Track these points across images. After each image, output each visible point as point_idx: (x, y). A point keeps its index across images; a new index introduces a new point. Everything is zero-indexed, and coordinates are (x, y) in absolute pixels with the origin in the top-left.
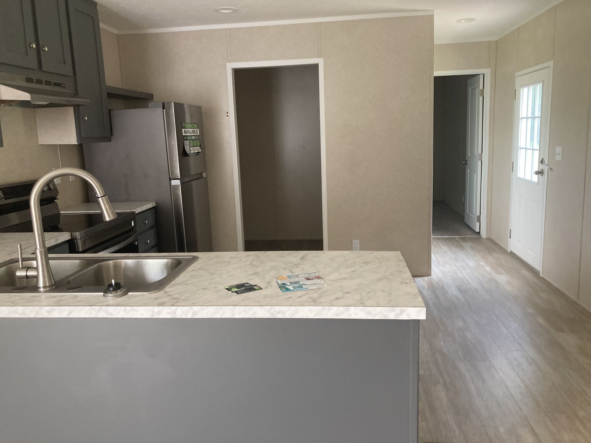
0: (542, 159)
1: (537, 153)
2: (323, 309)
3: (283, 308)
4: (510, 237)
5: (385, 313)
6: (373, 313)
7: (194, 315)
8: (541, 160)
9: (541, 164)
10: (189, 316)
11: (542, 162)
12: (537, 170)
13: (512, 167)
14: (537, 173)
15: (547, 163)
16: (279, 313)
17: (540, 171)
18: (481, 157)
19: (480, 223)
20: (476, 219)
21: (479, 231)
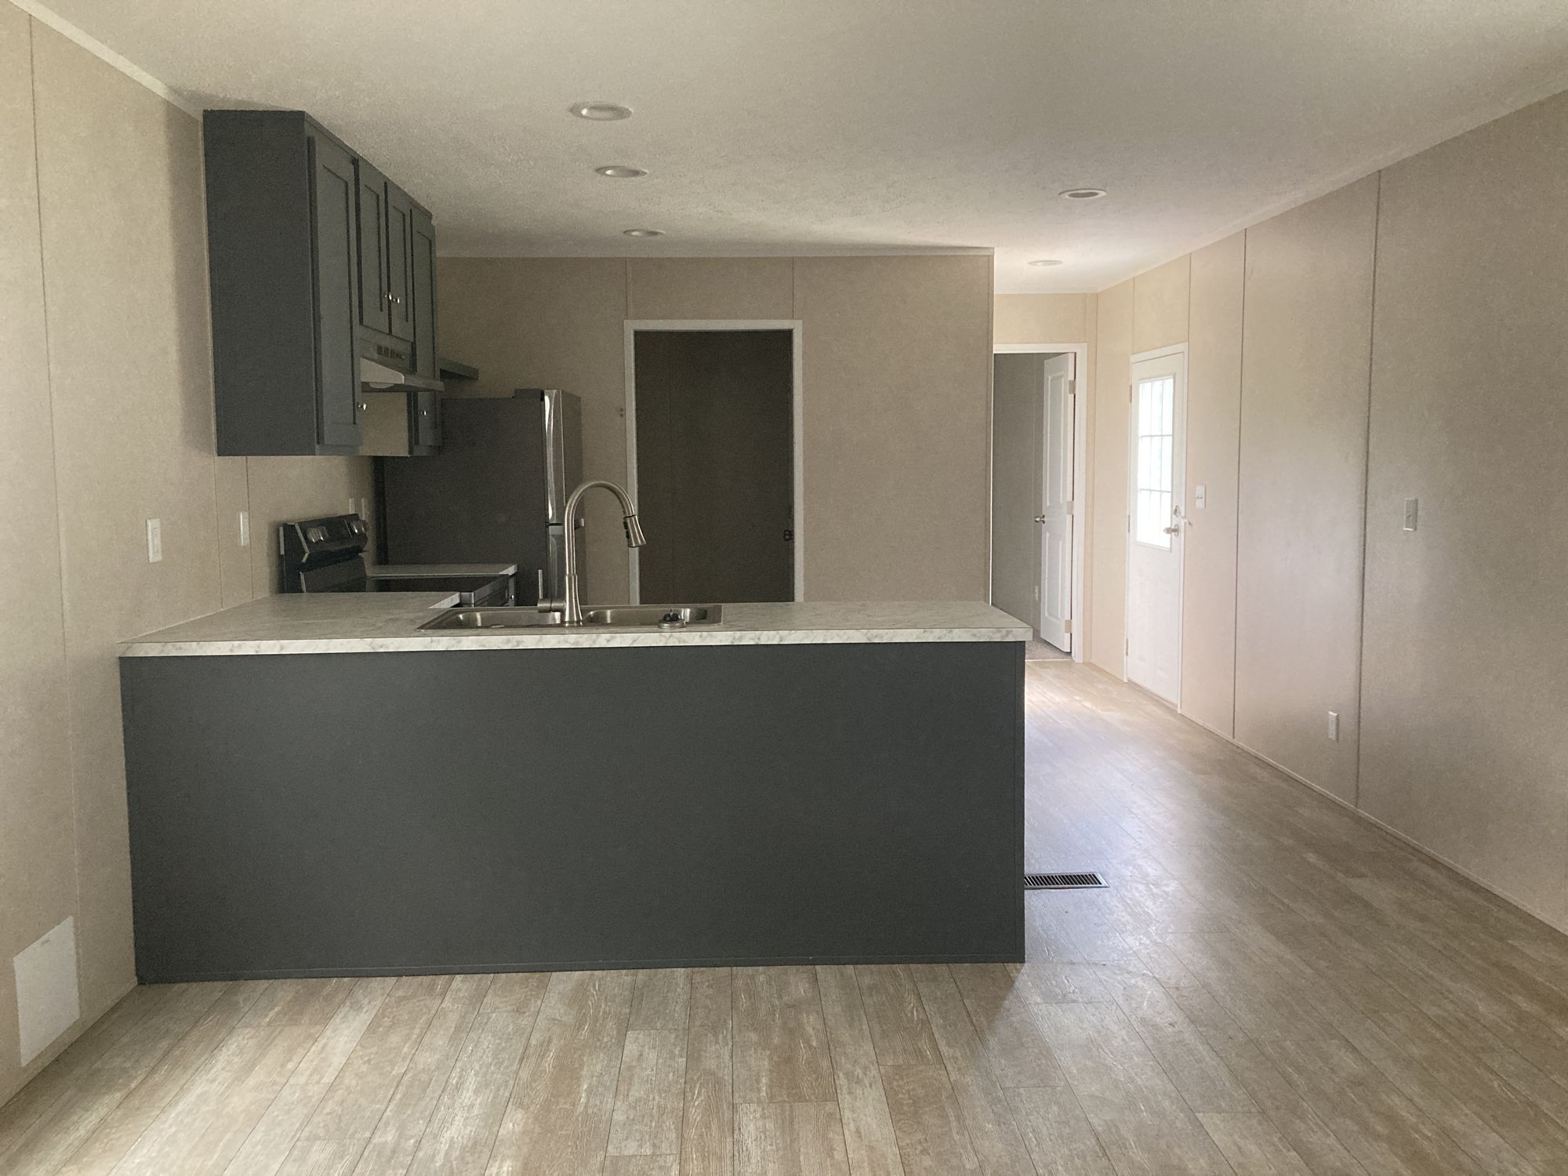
0: (1177, 506)
1: (1167, 497)
3: (881, 631)
4: (1127, 653)
7: (781, 641)
8: (1174, 508)
9: (1174, 516)
10: (775, 642)
11: (1176, 512)
12: (1169, 526)
13: (1128, 524)
14: (1169, 531)
15: (1183, 514)
16: (876, 637)
17: (1173, 527)
18: (1072, 508)
19: (1071, 634)
20: (1063, 626)
21: (1069, 651)
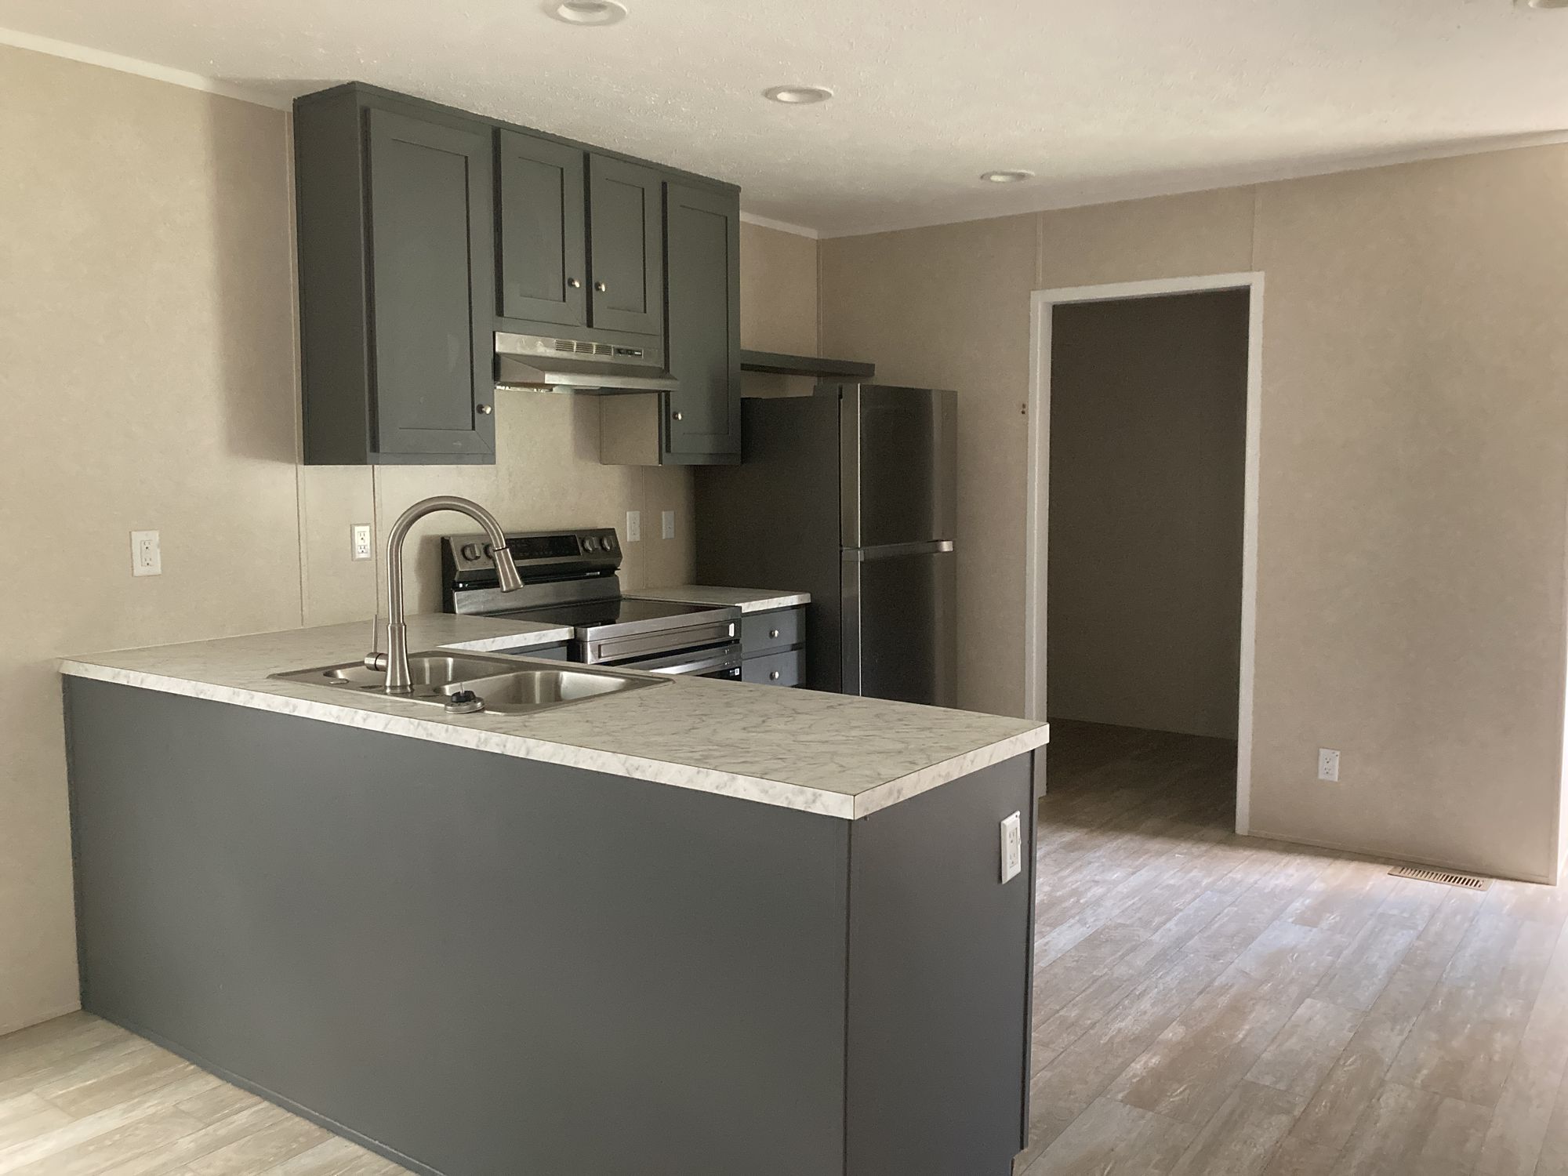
2: (698, 772)
3: (643, 761)
5: (790, 795)
6: (771, 791)
16: (637, 769)
